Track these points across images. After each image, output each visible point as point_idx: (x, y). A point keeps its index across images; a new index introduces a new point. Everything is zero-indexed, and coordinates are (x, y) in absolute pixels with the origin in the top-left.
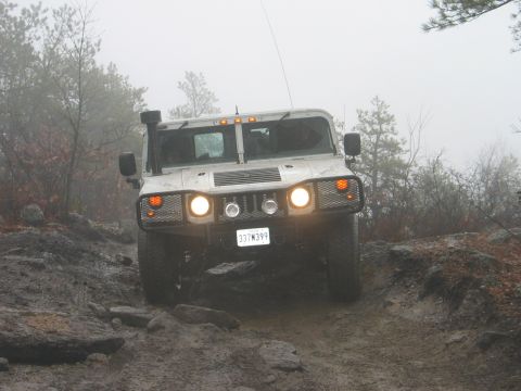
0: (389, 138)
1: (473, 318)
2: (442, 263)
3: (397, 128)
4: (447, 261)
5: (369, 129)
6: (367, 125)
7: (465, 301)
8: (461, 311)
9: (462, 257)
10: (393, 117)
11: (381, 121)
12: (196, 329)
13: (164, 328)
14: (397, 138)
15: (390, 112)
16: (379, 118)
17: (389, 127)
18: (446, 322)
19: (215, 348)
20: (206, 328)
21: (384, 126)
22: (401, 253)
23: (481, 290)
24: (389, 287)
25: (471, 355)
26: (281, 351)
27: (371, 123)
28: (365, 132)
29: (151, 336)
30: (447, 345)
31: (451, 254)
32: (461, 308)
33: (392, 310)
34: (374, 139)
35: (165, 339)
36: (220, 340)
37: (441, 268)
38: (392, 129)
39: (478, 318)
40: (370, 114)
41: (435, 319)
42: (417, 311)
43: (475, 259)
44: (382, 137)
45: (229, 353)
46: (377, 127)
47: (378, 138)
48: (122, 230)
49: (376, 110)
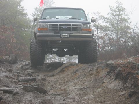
0: (123, 17)
1: (130, 87)
2: (122, 67)
3: (126, 13)
4: (124, 66)
5: (115, 14)
6: (114, 12)
7: (128, 81)
8: (127, 84)
9: (129, 65)
10: (125, 8)
11: (120, 10)
12: (31, 93)
13: (19, 93)
14: (126, 17)
15: (123, 6)
16: (119, 9)
17: (123, 13)
18: (121, 89)
19: (36, 100)
20: (34, 93)
21: (121, 13)
22: (110, 64)
23: (134, 76)
24: (105, 76)
25: (126, 99)
26: (59, 100)
27: (115, 11)
28: (113, 15)
29: (14, 97)
30: (119, 96)
31: (126, 64)
32: (127, 83)
33: (104, 85)
34: (117, 18)
35: (19, 97)
36: (39, 97)
37: (121, 69)
38: (124, 13)
39: (131, 86)
40: (115, 7)
41: (118, 88)
42: (112, 85)
43: (134, 65)
44: (120, 17)
45: (41, 101)
46: (118, 13)
47: (118, 17)
48: (10, 59)
49: (117, 6)
